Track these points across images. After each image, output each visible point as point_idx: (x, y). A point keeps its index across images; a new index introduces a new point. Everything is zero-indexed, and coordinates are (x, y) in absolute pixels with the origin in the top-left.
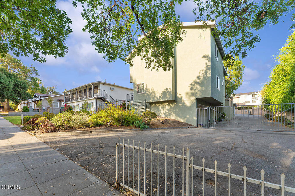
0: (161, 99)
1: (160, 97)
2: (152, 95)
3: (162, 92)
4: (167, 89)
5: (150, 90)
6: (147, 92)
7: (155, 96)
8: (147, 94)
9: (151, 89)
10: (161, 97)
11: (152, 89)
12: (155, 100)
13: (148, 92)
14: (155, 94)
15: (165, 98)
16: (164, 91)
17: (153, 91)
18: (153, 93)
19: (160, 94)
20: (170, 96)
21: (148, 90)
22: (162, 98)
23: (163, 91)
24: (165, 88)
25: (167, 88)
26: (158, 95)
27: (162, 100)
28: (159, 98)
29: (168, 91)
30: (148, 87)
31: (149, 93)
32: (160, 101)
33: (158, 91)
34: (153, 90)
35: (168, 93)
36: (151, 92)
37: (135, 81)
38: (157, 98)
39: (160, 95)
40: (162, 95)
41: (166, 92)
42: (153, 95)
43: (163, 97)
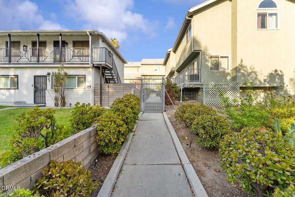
0: (266, 83)
1: (265, 80)
2: (251, 76)
3: (268, 74)
4: (276, 71)
5: (248, 68)
6: (242, 71)
7: (256, 78)
8: (242, 73)
9: (250, 67)
10: (267, 80)
11: (252, 67)
12: (257, 83)
13: (245, 70)
14: (257, 75)
15: (273, 82)
16: (272, 73)
17: (253, 70)
18: (253, 74)
19: (264, 76)
20: (280, 80)
21: (243, 68)
22: (268, 83)
23: (270, 72)
24: (274, 70)
25: (277, 69)
26: (261, 77)
27: (268, 85)
28: (263, 81)
29: (278, 74)
30: (244, 64)
31: (246, 73)
32: (265, 86)
33: (261, 71)
34: (254, 68)
35: (278, 77)
36: (249, 71)
37: (206, 48)
38: (260, 82)
39: (266, 78)
40: (269, 79)
41: (275, 74)
42: (253, 77)
43: (269, 81)
